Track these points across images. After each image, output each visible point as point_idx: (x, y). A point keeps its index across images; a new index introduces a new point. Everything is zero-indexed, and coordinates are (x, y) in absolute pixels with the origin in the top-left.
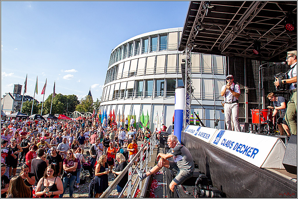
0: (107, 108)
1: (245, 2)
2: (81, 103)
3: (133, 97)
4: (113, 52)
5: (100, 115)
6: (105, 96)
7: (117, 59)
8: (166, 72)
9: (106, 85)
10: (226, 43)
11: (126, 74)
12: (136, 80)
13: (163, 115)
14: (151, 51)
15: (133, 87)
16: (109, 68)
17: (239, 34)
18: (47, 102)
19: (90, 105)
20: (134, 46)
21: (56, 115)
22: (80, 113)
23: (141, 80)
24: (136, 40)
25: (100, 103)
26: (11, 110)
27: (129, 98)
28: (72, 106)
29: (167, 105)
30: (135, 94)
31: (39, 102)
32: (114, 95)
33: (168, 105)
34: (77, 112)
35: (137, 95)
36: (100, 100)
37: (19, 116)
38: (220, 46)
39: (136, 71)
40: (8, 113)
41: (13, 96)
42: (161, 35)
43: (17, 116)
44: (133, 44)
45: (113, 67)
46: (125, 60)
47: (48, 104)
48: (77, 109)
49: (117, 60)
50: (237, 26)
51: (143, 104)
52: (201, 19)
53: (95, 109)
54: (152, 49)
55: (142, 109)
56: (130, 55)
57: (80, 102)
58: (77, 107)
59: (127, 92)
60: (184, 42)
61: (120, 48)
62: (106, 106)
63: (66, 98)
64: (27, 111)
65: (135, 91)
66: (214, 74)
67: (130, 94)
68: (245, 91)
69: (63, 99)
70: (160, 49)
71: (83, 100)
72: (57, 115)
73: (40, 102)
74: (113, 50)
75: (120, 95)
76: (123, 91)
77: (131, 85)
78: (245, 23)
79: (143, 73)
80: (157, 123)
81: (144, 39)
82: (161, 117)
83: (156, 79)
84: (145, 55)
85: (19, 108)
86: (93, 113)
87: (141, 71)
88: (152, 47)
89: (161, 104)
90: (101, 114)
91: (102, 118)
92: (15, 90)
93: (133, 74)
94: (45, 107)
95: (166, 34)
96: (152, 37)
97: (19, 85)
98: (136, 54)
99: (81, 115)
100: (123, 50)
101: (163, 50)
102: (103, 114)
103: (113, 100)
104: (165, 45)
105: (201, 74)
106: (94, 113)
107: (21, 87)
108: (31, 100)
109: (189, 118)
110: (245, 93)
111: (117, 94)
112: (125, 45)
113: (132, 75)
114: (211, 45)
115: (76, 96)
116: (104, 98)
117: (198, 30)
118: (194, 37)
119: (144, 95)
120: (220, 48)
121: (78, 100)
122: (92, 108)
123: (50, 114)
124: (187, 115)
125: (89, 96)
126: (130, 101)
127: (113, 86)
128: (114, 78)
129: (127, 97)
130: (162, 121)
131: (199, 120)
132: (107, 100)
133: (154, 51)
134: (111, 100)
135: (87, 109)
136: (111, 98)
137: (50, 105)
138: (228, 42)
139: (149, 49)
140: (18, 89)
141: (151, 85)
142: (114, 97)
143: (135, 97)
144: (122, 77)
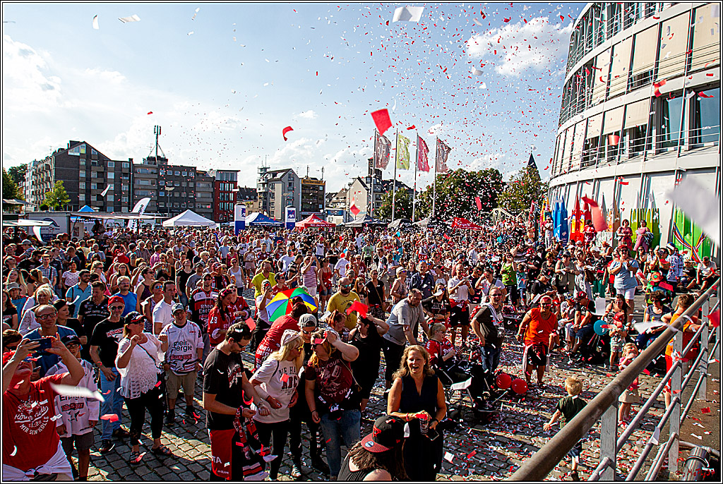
0: (568, 192)
2: (510, 187)
3: (649, 152)
6: (560, 158)
7: (590, 43)
9: (563, 127)
11: (619, 85)
12: (654, 97)
15: (645, 121)
16: (568, 78)
22: (506, 213)
23: (673, 93)
27: (634, 155)
30: (654, 143)
32: (586, 153)
34: (500, 210)
35: (663, 145)
39: (653, 67)
41: (365, 183)
45: (578, 72)
46: (614, 40)
49: (590, 47)
51: (684, 173)
56: (631, 21)
58: (502, 198)
59: (627, 138)
62: (564, 188)
63: (474, 178)
65: (654, 131)
67: (637, 142)
71: (514, 179)
75: (606, 151)
77: (640, 115)
79: (681, 68)
87: (671, 65)
90: (551, 210)
93: (643, 79)
102: (555, 210)
103: (583, 167)
111: (595, 149)
113: (642, 83)
115: (497, 172)
116: (559, 164)
119: (686, 140)
121: (503, 180)
123: (431, 217)
126: (638, 166)
127: (581, 128)
128: (583, 101)
129: (627, 153)
132: (567, 170)
134: (578, 167)
135: (525, 202)
136: (577, 162)
142: (586, 159)
143: (653, 150)
144: (608, 94)
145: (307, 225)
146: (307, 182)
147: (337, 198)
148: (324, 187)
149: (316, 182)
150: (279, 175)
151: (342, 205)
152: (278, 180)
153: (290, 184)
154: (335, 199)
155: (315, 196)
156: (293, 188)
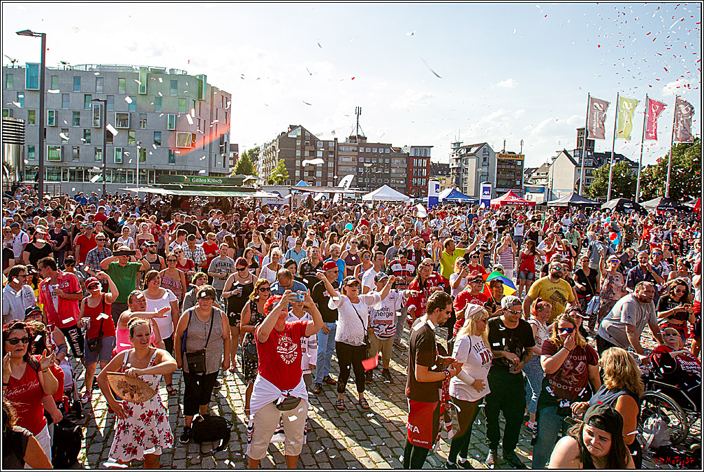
26: (569, 190)
37: (574, 205)
41: (573, 156)
43: (570, 204)
123: (664, 198)
145: (503, 203)
146: (504, 156)
147: (538, 174)
148: (522, 161)
149: (513, 157)
150: (473, 150)
151: (543, 182)
152: (472, 155)
153: (485, 159)
154: (534, 175)
155: (511, 172)
156: (488, 163)
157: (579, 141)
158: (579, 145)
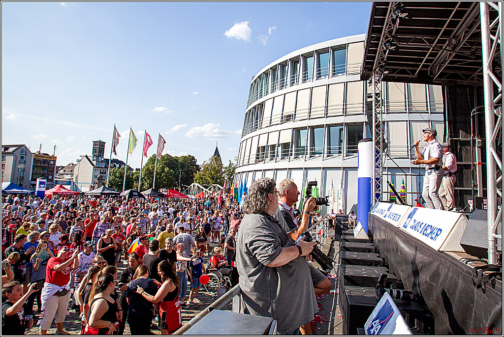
0: (247, 176)
1: (459, 3)
2: (202, 169)
3: (291, 157)
4: (255, 81)
5: (236, 189)
6: (242, 156)
7: (261, 93)
8: (346, 112)
9: (245, 138)
10: (440, 64)
11: (277, 119)
12: (294, 128)
13: (342, 187)
14: (319, 77)
15: (290, 141)
16: (249, 109)
17: (459, 50)
18: (148, 169)
19: (219, 171)
20: (289, 69)
21: (161, 191)
22: (201, 187)
23: (302, 127)
24: (293, 59)
25: (234, 168)
26: (89, 183)
27: (283, 158)
28: (187, 174)
29: (348, 169)
30: (293, 153)
31: (133, 170)
32: (258, 155)
33: (351, 169)
34: (197, 184)
35: (298, 154)
36: (235, 163)
37: (104, 194)
38: (431, 68)
39: (294, 113)
40: (85, 189)
41: (92, 161)
42: (335, 49)
43: (102, 194)
44: (287, 67)
45: (254, 108)
46: (274, 94)
47: (149, 173)
48: (196, 180)
49: (261, 95)
50: (454, 37)
51: (307, 169)
52: (393, 31)
53: (226, 178)
54: (320, 73)
55: (307, 176)
56: (283, 86)
57: (200, 168)
58: (197, 176)
59: (280, 148)
60: (370, 66)
61: (266, 73)
62: (245, 174)
63: (177, 161)
64: (117, 185)
65: (294, 146)
66: (431, 113)
67: (285, 152)
68: (477, 143)
69: (173, 163)
70: (335, 74)
71: (205, 164)
72: (163, 191)
73: (135, 169)
74: (253, 77)
75: (269, 155)
76: (273, 147)
77: (287, 137)
78: (466, 32)
79: (306, 116)
80: (332, 200)
81: (306, 56)
82: (340, 190)
83: (329, 126)
84: (309, 84)
85: (103, 180)
86: (224, 186)
87: (302, 113)
88: (320, 70)
89: (339, 168)
90: (238, 187)
91: (239, 194)
92: (94, 151)
93: (289, 118)
94: (144, 177)
95: (344, 47)
96: (319, 52)
97: (100, 142)
98: (293, 83)
99: (203, 190)
100: (270, 76)
101: (339, 75)
102: (240, 187)
103: (256, 162)
104: (342, 66)
105: (407, 113)
106: (226, 187)
107: (103, 144)
108: (120, 166)
109: (380, 191)
110: (476, 147)
111: (263, 153)
112: (274, 69)
113: (288, 120)
114: (415, 69)
115: (193, 158)
116: (242, 159)
117: (387, 48)
118: (384, 58)
119: (309, 153)
120: (431, 73)
121: (197, 164)
122: (222, 177)
123: (153, 189)
124: (378, 187)
125: (215, 156)
126: (284, 164)
127: (256, 139)
128: (257, 125)
129: (280, 157)
130: (341, 196)
131: (396, 193)
132: (247, 163)
133: (324, 77)
134: (254, 162)
135: (213, 180)
136: (253, 160)
137: (152, 173)
138: (442, 63)
139: (315, 74)
140: (99, 148)
141: (321, 136)
142: (257, 158)
143: (293, 156)
144: (271, 123)
145: (54, 193)
146: (39, 156)
147: (64, 171)
148: (55, 161)
149: (47, 158)
150: (11, 150)
151: (69, 177)
152: (9, 153)
153: (22, 158)
154: (62, 171)
155: (45, 169)
156: (25, 161)
157: (94, 150)
158: (94, 152)
